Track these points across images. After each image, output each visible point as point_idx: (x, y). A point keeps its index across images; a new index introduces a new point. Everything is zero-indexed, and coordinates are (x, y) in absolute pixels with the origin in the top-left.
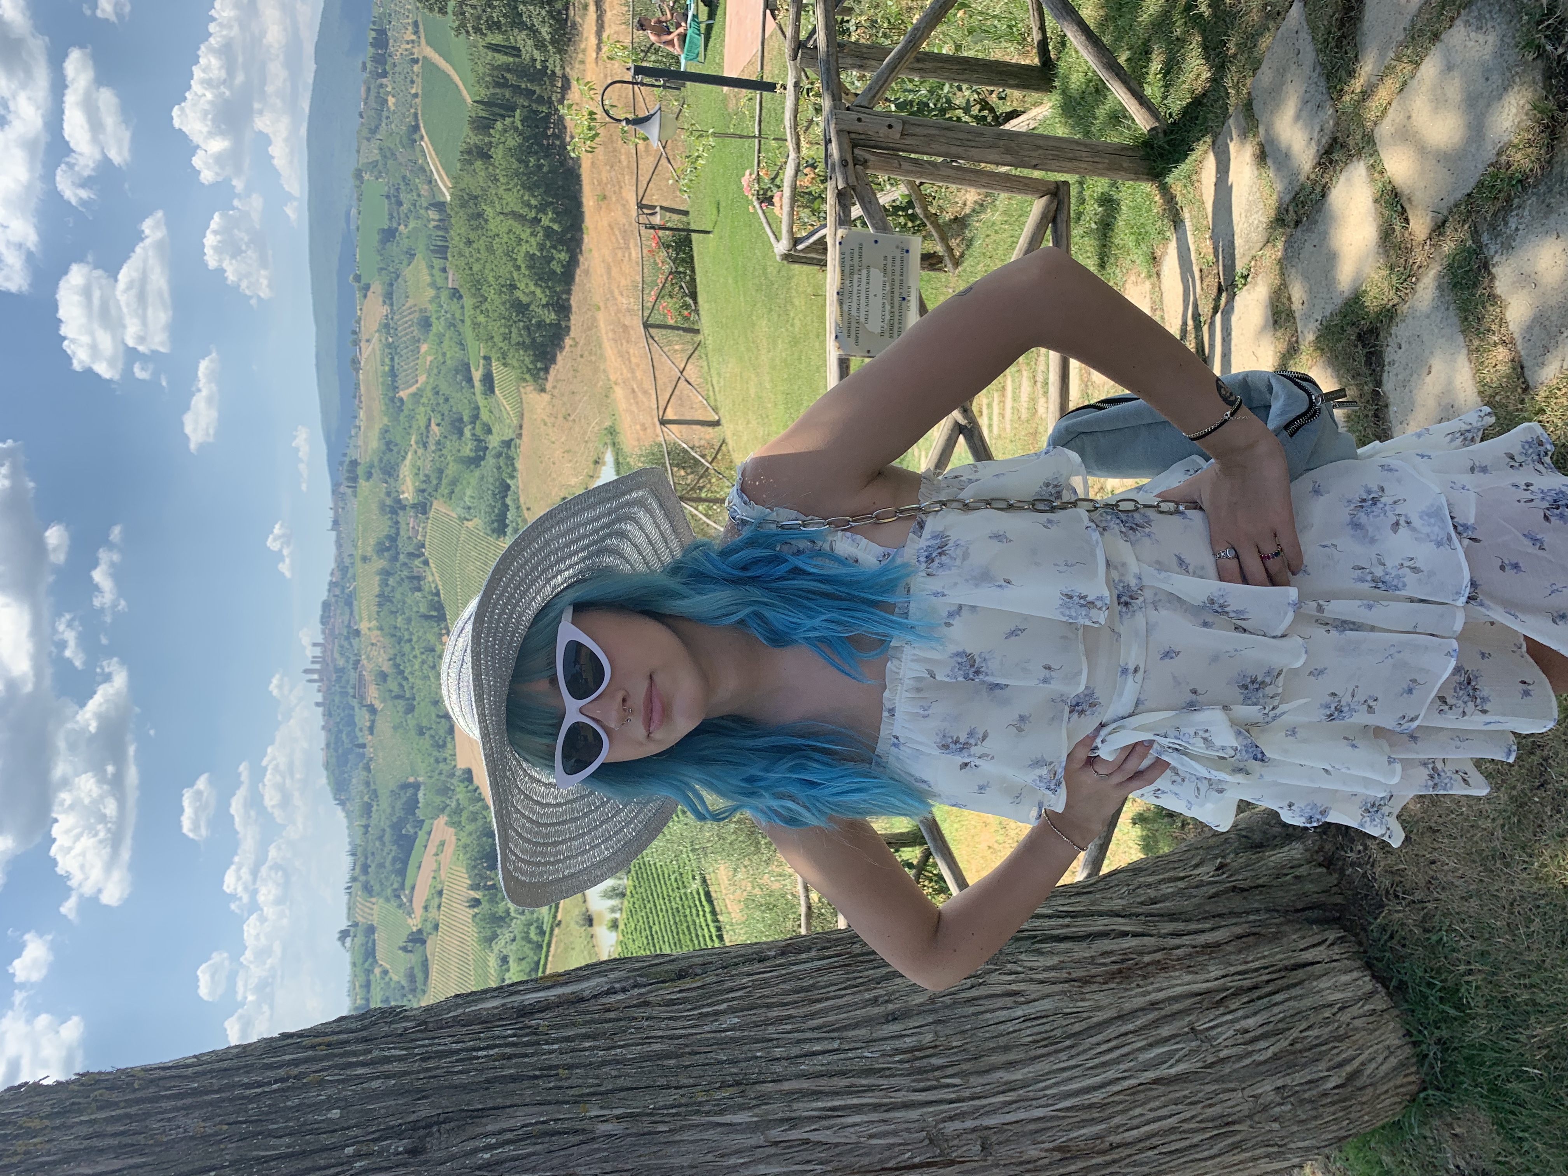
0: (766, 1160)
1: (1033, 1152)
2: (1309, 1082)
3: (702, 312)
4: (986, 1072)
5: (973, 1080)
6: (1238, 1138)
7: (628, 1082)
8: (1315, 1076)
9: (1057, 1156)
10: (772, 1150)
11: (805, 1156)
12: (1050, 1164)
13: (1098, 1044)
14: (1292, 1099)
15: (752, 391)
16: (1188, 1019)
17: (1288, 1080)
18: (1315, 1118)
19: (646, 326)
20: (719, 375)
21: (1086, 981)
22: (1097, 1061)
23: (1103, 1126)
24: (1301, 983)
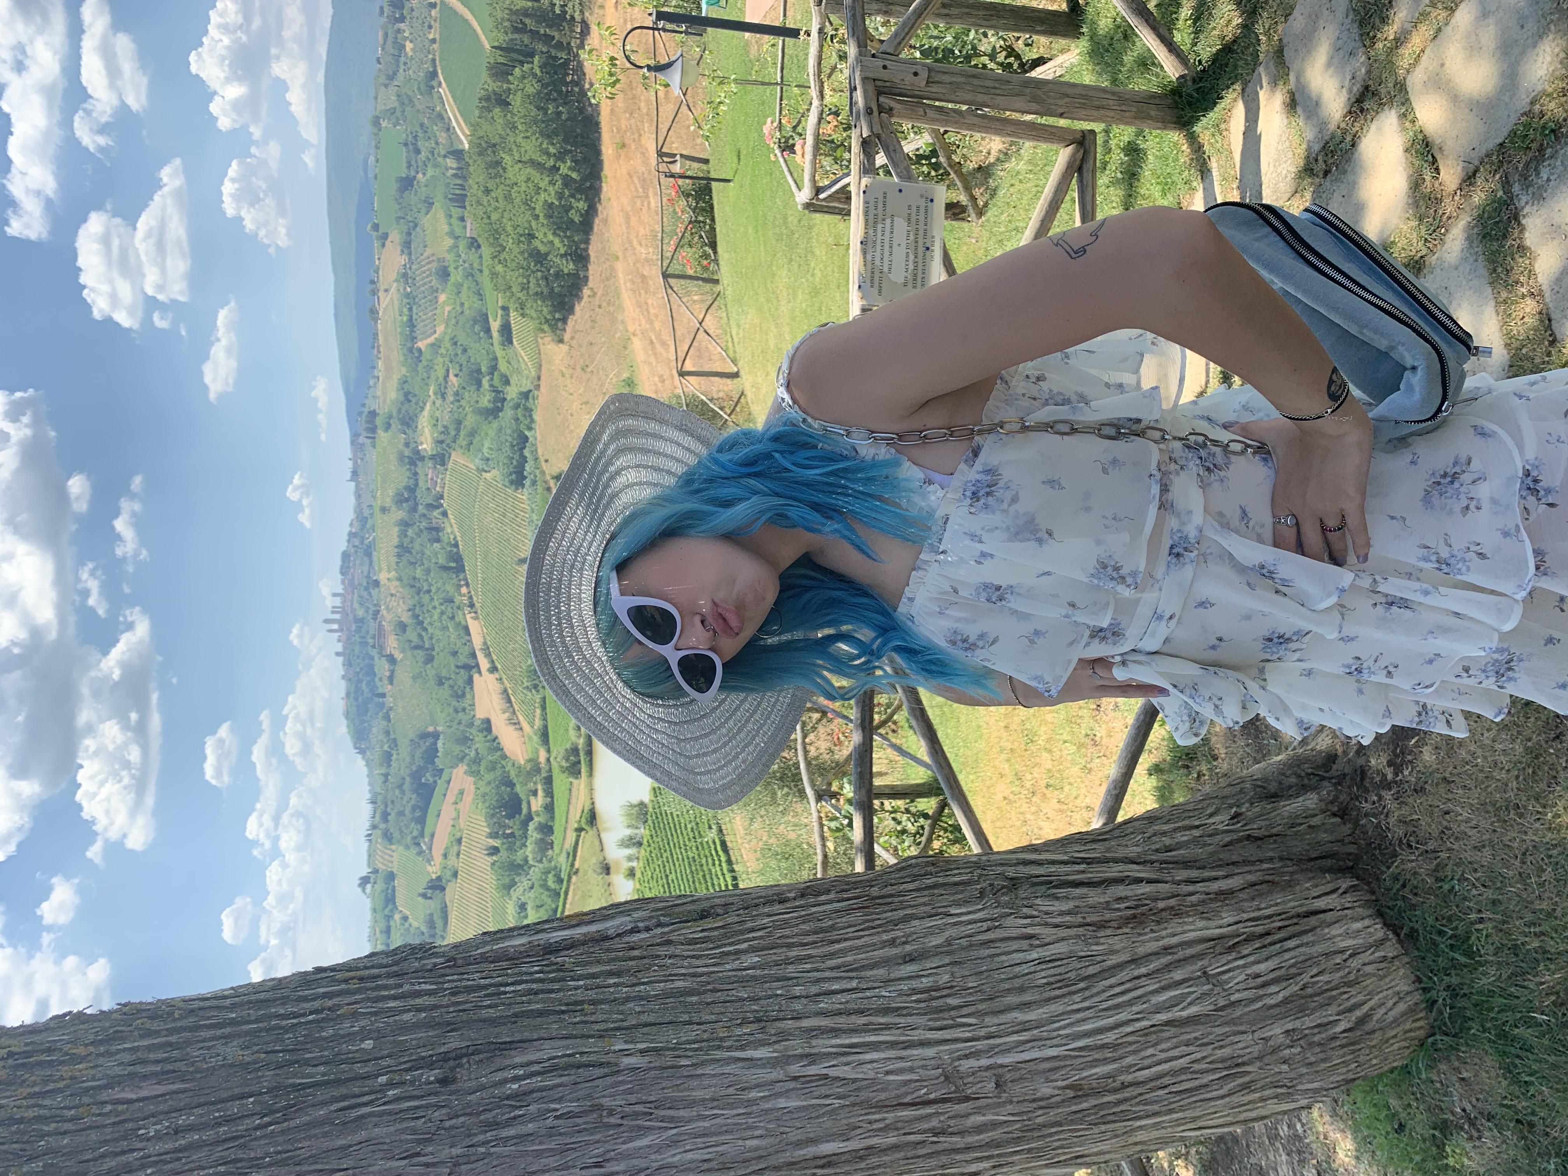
0: (786, 1094)
1: (1046, 1090)
2: (1319, 1026)
3: (721, 263)
4: (1001, 1012)
5: (988, 1020)
6: (1246, 1079)
7: (652, 1018)
8: (1325, 1020)
9: (1070, 1093)
10: (792, 1085)
11: (824, 1091)
12: (1063, 1101)
13: (1111, 987)
14: (1302, 1042)
15: (772, 343)
16: (1200, 963)
17: (1297, 1024)
18: (1324, 1060)
19: (666, 276)
20: (738, 326)
21: (1101, 925)
22: (1110, 1003)
23: (1115, 1066)
24: (1312, 930)
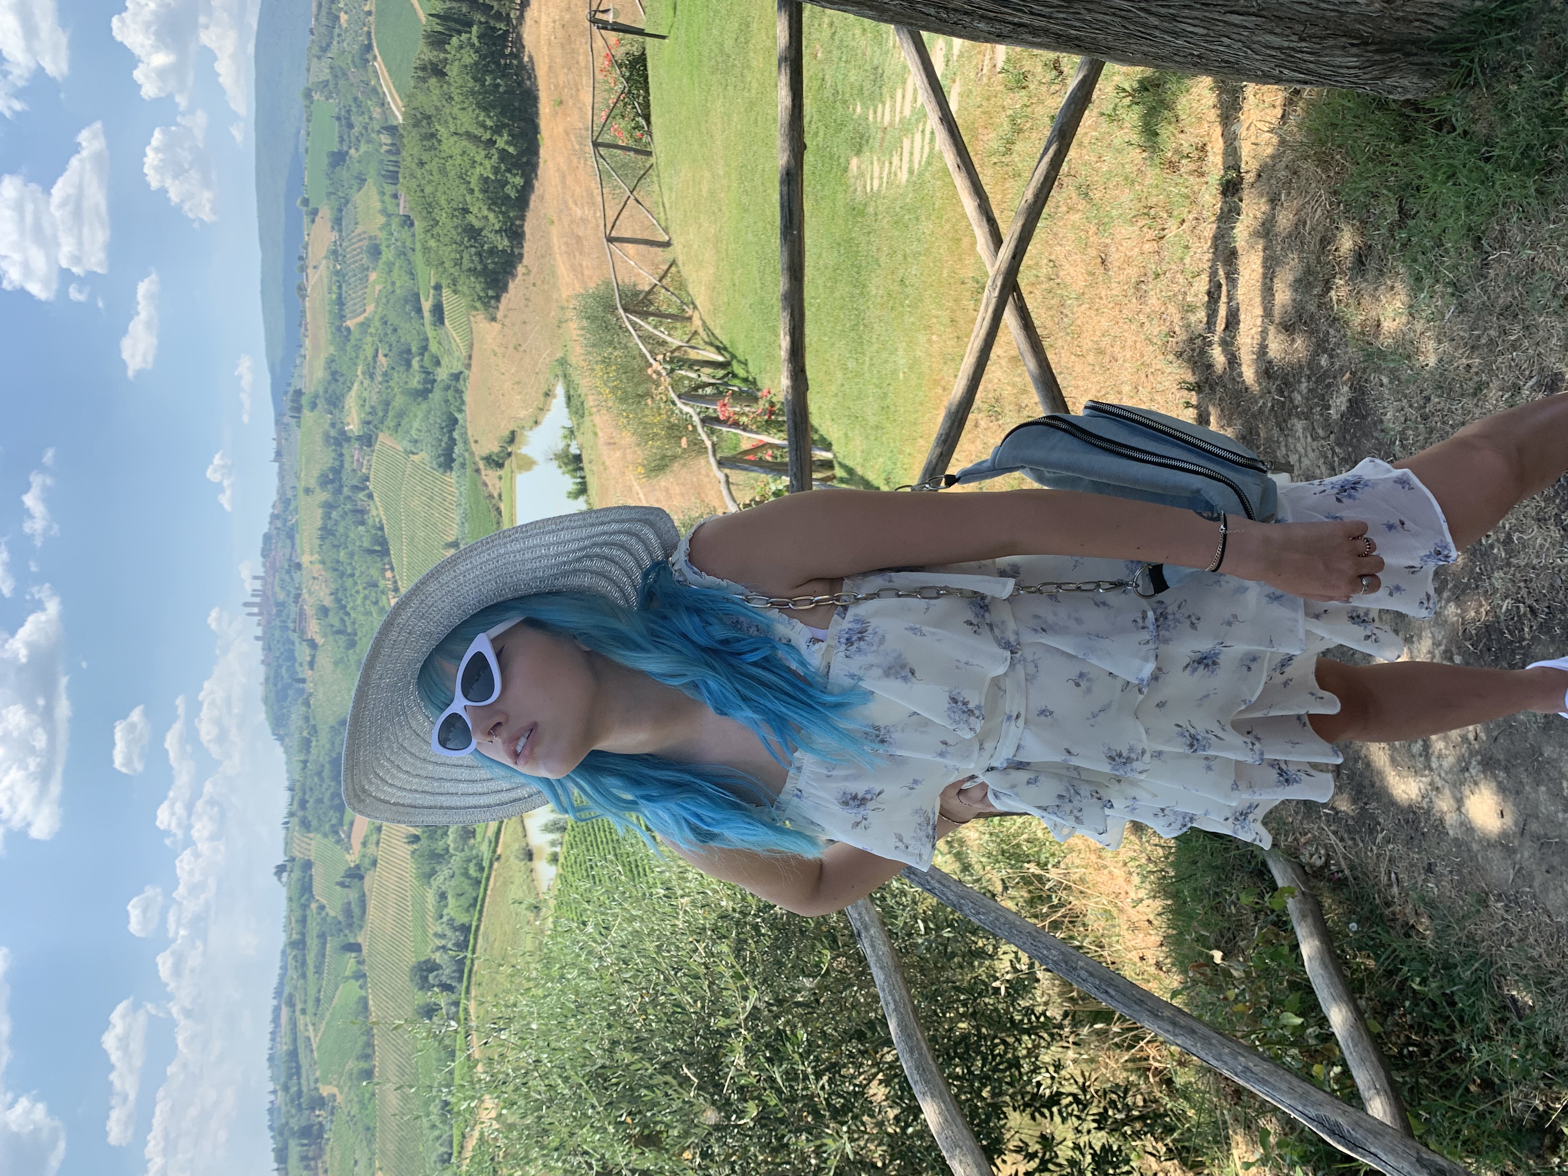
3: (655, 130)
15: (705, 190)
19: (596, 145)
20: (671, 189)
